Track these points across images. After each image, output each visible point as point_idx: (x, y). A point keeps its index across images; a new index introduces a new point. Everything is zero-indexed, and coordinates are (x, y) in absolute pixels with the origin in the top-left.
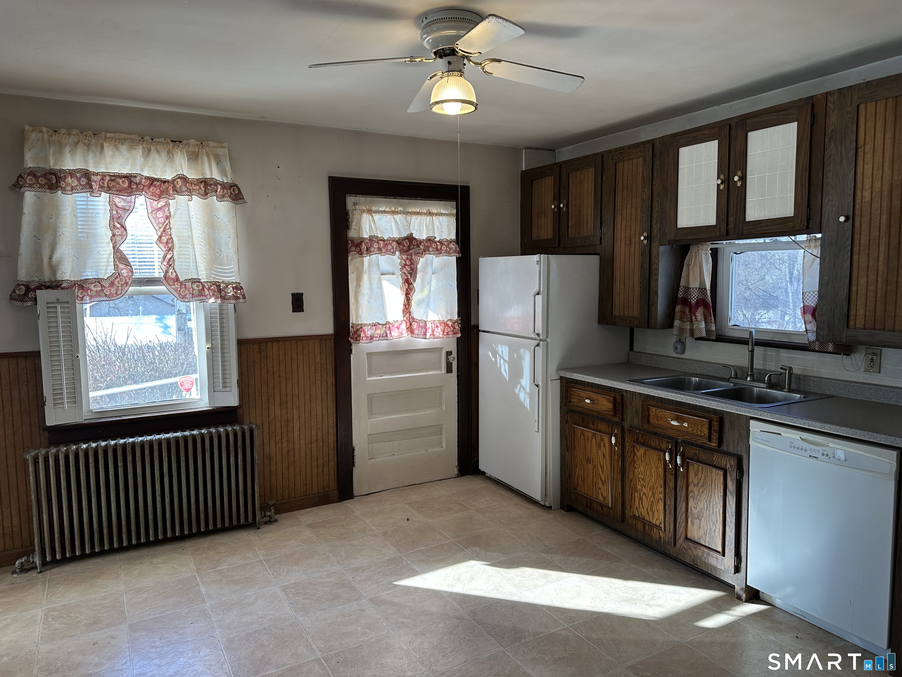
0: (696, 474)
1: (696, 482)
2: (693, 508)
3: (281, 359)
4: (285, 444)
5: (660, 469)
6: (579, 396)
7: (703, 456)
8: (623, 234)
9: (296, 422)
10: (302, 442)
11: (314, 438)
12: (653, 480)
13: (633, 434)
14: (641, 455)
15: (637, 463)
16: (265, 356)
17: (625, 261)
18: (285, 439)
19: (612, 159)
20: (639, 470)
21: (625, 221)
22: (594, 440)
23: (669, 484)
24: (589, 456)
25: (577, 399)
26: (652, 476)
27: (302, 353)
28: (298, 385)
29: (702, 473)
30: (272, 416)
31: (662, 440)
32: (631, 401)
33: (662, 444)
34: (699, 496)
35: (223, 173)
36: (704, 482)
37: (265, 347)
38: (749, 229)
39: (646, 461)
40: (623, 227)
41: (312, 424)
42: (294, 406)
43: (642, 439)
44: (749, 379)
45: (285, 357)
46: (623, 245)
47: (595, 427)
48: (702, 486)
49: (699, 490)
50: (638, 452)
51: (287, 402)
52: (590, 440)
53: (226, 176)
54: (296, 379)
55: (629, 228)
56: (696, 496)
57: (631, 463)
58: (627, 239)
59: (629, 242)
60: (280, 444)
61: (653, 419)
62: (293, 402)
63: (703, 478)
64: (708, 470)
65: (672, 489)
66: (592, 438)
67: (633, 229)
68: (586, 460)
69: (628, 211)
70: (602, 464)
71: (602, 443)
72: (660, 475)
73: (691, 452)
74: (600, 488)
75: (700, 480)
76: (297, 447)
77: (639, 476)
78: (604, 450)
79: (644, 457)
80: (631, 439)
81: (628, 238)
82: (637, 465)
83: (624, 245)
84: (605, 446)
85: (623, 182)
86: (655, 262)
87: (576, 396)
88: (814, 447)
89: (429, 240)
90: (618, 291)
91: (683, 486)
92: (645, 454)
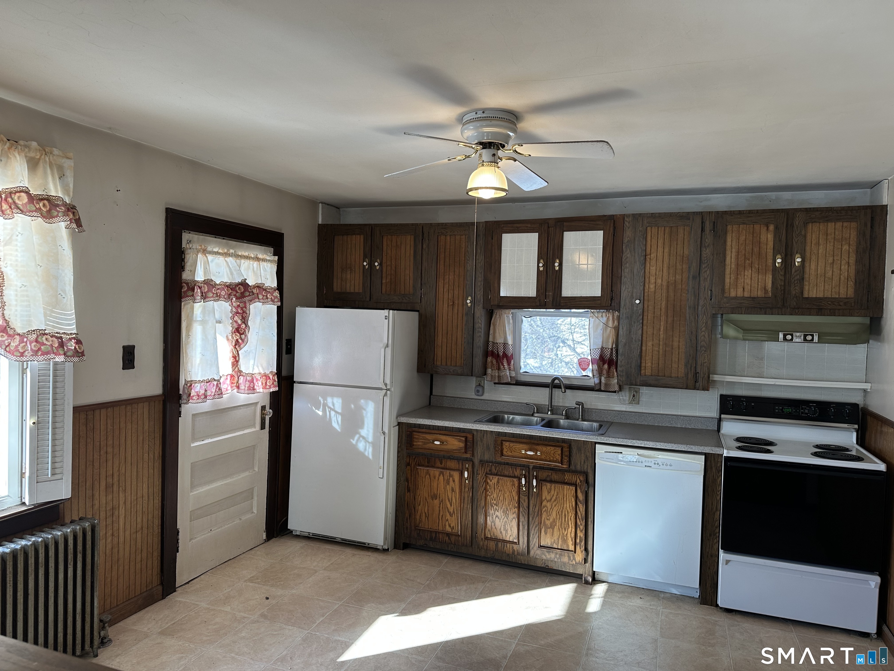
0: (549, 492)
1: (548, 498)
2: (546, 520)
3: (108, 430)
4: (109, 540)
5: (514, 493)
6: (424, 440)
7: (555, 477)
8: (446, 296)
9: (122, 508)
10: (128, 533)
11: (139, 526)
12: (507, 503)
13: (486, 467)
14: (495, 484)
15: (490, 491)
16: (92, 428)
17: (448, 319)
18: (109, 534)
19: (434, 232)
20: (492, 496)
21: (448, 285)
22: (441, 478)
23: (523, 504)
24: (436, 493)
25: (422, 442)
26: (506, 499)
27: (131, 421)
28: (125, 462)
29: (555, 490)
30: (96, 507)
31: (516, 469)
32: (482, 438)
33: (516, 471)
34: (551, 509)
35: (66, 190)
36: (556, 498)
37: (92, 416)
38: (566, 303)
39: (499, 488)
40: (445, 290)
41: (138, 509)
42: (121, 489)
43: (496, 470)
44: (549, 413)
45: (113, 427)
46: (446, 305)
47: (443, 465)
48: (555, 500)
49: (552, 504)
50: (491, 481)
51: (113, 484)
52: (437, 478)
53: (69, 195)
54: (123, 454)
55: (452, 292)
56: (549, 510)
57: (483, 492)
58: (450, 301)
59: (452, 303)
60: (104, 541)
61: (506, 452)
62: (119, 484)
63: (556, 494)
64: (561, 488)
65: (526, 508)
66: (439, 475)
67: (456, 292)
68: (431, 497)
69: (450, 277)
70: (450, 497)
71: (451, 479)
72: (513, 498)
73: (544, 474)
74: (447, 520)
75: (553, 496)
76: (121, 539)
77: (492, 502)
78: (454, 485)
79: (497, 485)
80: (483, 471)
81: (451, 300)
82: (489, 492)
83: (447, 305)
84: (454, 481)
85: (445, 252)
86: (478, 322)
87: (421, 439)
88: (647, 459)
89: (258, 287)
90: (440, 344)
91: (536, 504)
92: (498, 482)
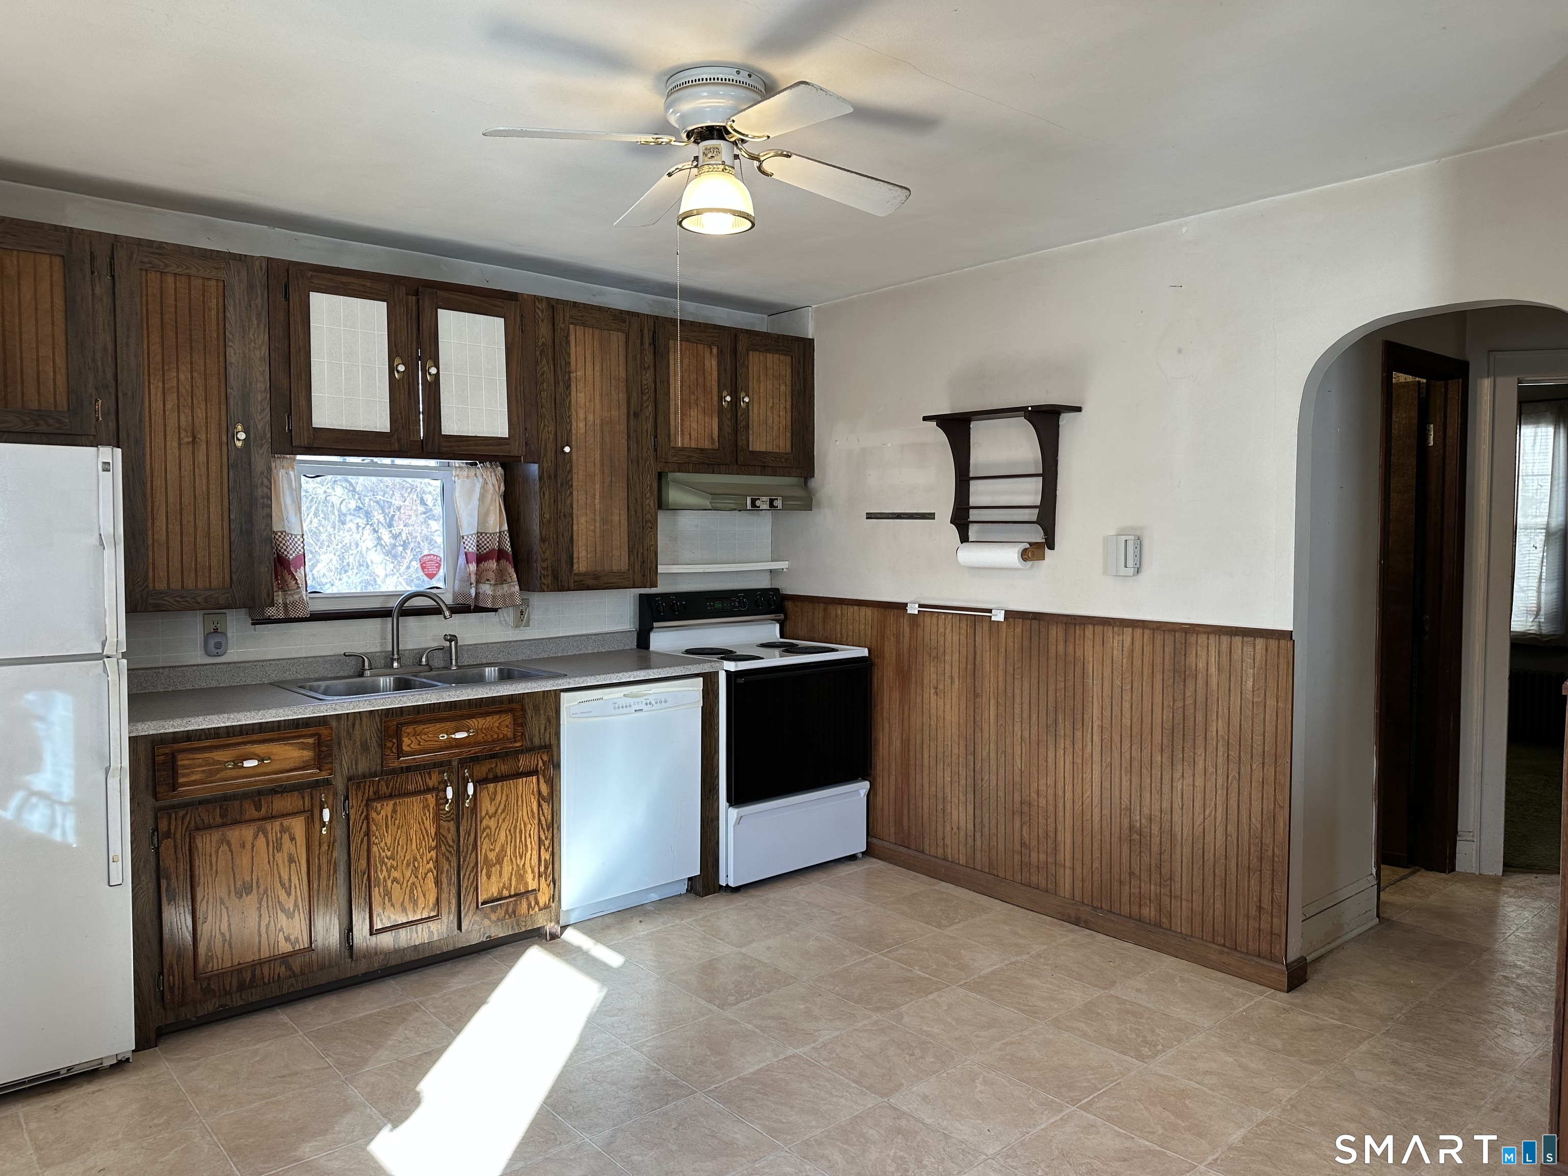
0: (492, 800)
1: (491, 811)
2: (488, 853)
5: (427, 823)
6: (209, 765)
7: (503, 767)
8: (172, 422)
12: (414, 846)
13: (367, 787)
14: (387, 816)
15: (377, 834)
17: (180, 477)
19: (130, 258)
20: (382, 844)
21: (175, 395)
22: (261, 840)
23: (446, 838)
24: (248, 879)
25: (203, 771)
26: (411, 840)
29: (502, 793)
31: (430, 774)
32: (351, 730)
33: (431, 779)
34: (498, 829)
36: (505, 806)
39: (397, 822)
40: (169, 406)
43: (388, 788)
44: (395, 665)
46: (172, 444)
47: (264, 810)
48: (503, 811)
49: (498, 819)
50: (379, 814)
52: (248, 846)
55: (188, 411)
56: (493, 833)
57: (362, 841)
58: (183, 434)
59: (190, 439)
61: (409, 746)
63: (504, 799)
64: (512, 786)
65: (451, 843)
66: (256, 837)
67: (200, 413)
68: (236, 893)
69: (182, 376)
70: (285, 877)
71: (286, 837)
72: (427, 831)
73: (482, 770)
74: (281, 929)
75: (500, 803)
77: (383, 854)
78: (293, 848)
79: (392, 817)
80: (360, 799)
81: (187, 432)
82: (377, 838)
83: (175, 444)
84: (292, 839)
85: (162, 314)
86: (262, 483)
87: (200, 766)
90: (164, 537)
91: (470, 829)
92: (394, 811)
